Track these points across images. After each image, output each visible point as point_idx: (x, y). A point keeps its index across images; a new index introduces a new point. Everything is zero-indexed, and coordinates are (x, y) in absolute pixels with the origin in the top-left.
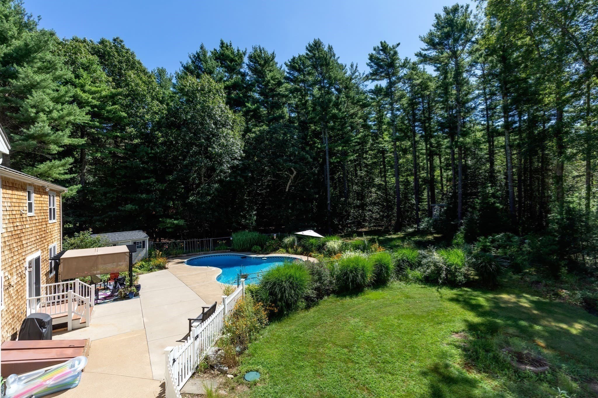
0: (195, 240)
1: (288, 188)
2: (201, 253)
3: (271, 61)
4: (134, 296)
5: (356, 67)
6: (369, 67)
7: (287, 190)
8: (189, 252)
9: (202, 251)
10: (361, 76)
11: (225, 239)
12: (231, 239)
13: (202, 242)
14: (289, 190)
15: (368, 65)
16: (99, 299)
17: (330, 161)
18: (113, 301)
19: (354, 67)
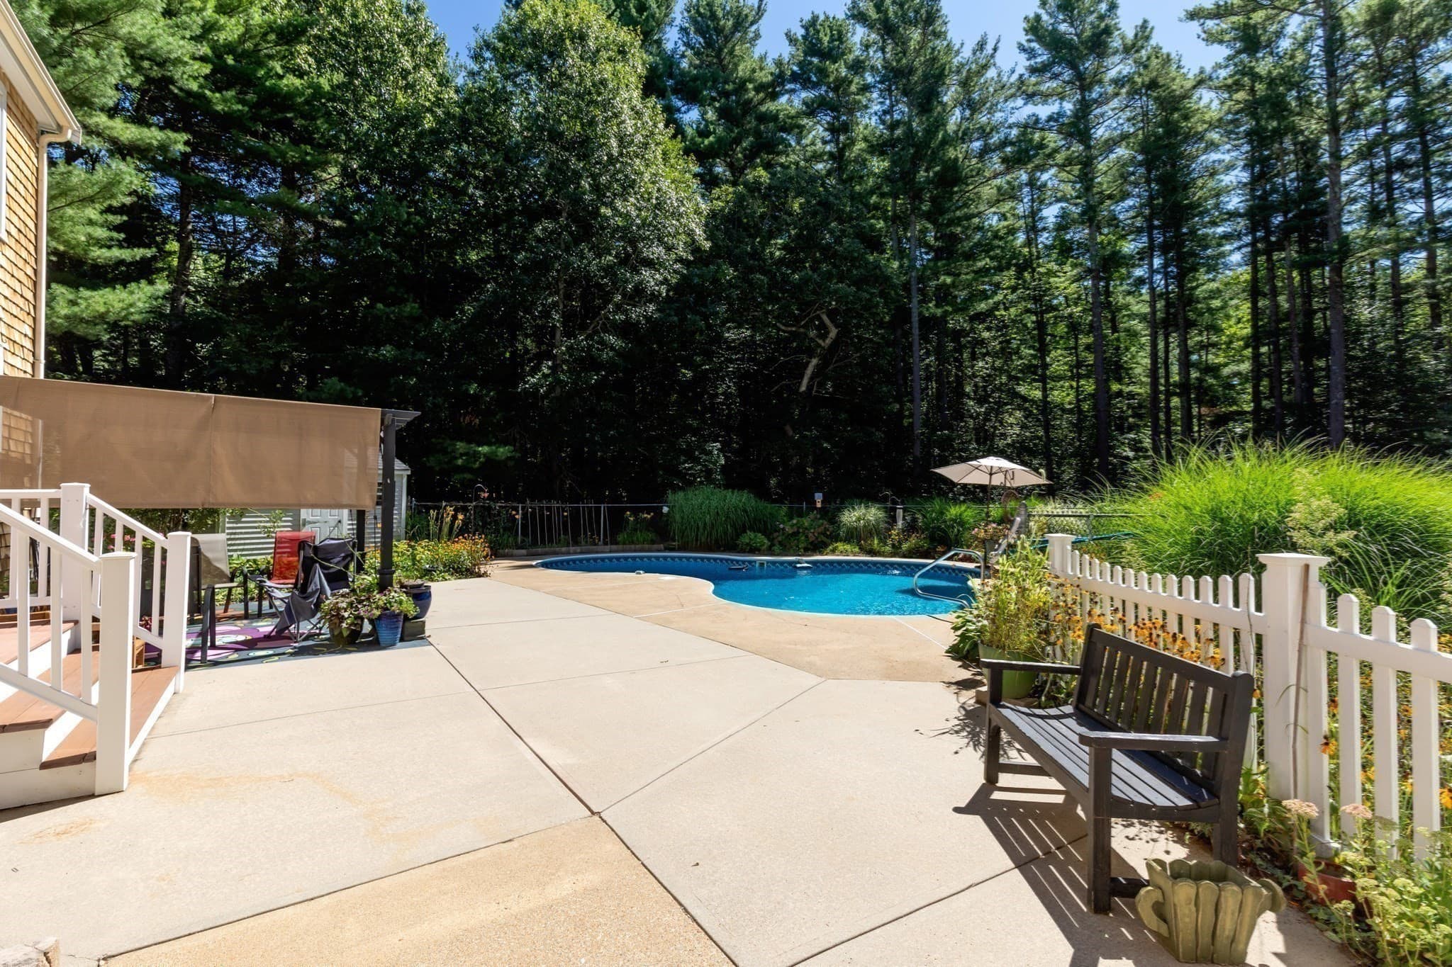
0: (555, 504)
1: (805, 381)
2: (572, 549)
3: (752, 24)
4: (402, 640)
5: (995, 49)
6: (1024, 56)
7: (803, 388)
8: (534, 544)
9: (576, 543)
10: (1005, 79)
11: (648, 510)
12: (665, 510)
13: (575, 514)
14: (810, 387)
15: (1022, 49)
16: (213, 647)
17: (920, 314)
18: (292, 654)
19: (989, 49)
